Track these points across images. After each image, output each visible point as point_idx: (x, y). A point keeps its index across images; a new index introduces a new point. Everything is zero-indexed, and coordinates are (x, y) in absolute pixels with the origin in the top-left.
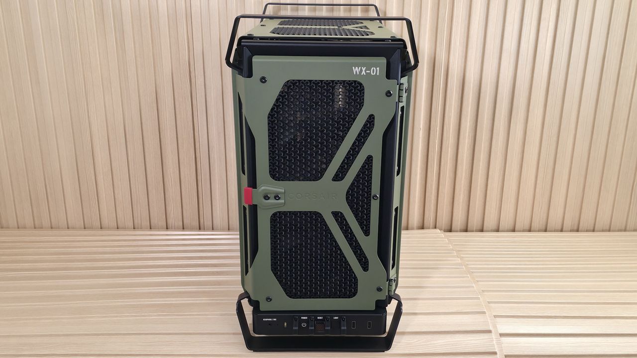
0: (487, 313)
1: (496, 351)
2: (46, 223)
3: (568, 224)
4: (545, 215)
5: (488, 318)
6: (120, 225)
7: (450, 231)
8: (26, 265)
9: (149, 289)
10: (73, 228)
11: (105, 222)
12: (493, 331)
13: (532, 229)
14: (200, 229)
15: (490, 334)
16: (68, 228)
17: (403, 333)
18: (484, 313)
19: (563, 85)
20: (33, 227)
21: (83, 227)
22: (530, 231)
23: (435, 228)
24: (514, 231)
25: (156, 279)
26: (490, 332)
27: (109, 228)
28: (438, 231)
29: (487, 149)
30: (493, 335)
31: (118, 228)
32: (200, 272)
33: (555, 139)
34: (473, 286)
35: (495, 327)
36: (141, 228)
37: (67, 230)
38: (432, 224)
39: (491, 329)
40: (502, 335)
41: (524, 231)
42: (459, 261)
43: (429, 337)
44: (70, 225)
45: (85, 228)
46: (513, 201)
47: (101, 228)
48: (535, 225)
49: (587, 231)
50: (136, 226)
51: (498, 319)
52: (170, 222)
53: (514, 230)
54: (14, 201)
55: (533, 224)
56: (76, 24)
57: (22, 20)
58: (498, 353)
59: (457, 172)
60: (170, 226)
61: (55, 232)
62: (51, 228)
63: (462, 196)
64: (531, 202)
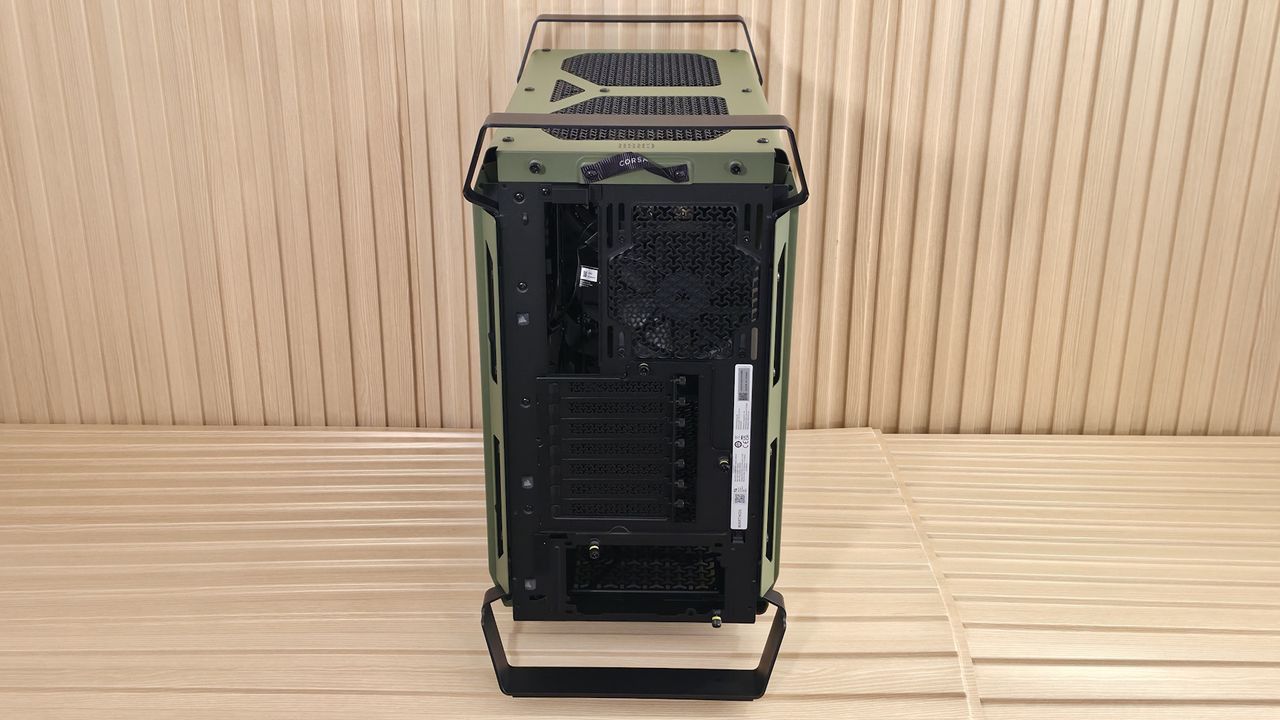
0: (950, 619)
1: (964, 691)
2: (133, 413)
3: (1124, 420)
4: (1080, 403)
5: (953, 629)
6: (269, 419)
7: (896, 430)
8: (107, 509)
9: (332, 564)
10: (183, 423)
11: (243, 412)
12: (960, 654)
13: (1054, 429)
14: (418, 426)
15: (954, 659)
16: (174, 423)
17: (795, 656)
18: (945, 618)
19: (1112, 161)
20: (110, 421)
22: (1050, 432)
23: (867, 426)
24: (1020, 433)
25: (341, 542)
26: (954, 655)
27: (249, 425)
28: (871, 433)
29: (966, 279)
30: (961, 662)
31: (266, 424)
32: (422, 528)
33: (1098, 259)
34: (928, 567)
35: (964, 645)
36: (309, 424)
37: (172, 427)
38: (860, 417)
39: (956, 650)
40: (975, 661)
41: (1038, 432)
42: (906, 510)
43: (842, 663)
44: (177, 419)
45: (205, 424)
47: (235, 424)
48: (1061, 421)
49: (1162, 434)
50: (300, 421)
51: (971, 631)
52: (363, 410)
53: (1018, 431)
54: (75, 373)
57: (91, 47)
58: (968, 695)
59: (909, 322)
60: (363, 419)
61: (151, 432)
62: (143, 423)
63: (918, 367)
64: (1053, 378)
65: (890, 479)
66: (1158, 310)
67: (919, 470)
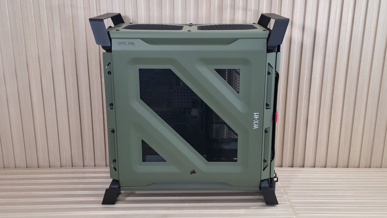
3: (363, 163)
4: (347, 157)
6: (51, 165)
7: (281, 166)
10: (19, 167)
11: (41, 163)
14: (106, 166)
16: (16, 168)
21: (26, 166)
22: (337, 167)
24: (326, 167)
27: (44, 167)
29: (306, 112)
31: (50, 167)
33: (353, 104)
36: (66, 167)
37: (15, 169)
41: (332, 167)
44: (17, 166)
45: (27, 167)
46: (324, 147)
47: (38, 167)
49: (376, 167)
50: (62, 165)
52: (86, 162)
55: (338, 163)
56: (22, 29)
60: (86, 165)
62: (4, 168)
63: (289, 144)
64: (337, 148)
65: (278, 185)
66: (374, 122)
67: (289, 181)
